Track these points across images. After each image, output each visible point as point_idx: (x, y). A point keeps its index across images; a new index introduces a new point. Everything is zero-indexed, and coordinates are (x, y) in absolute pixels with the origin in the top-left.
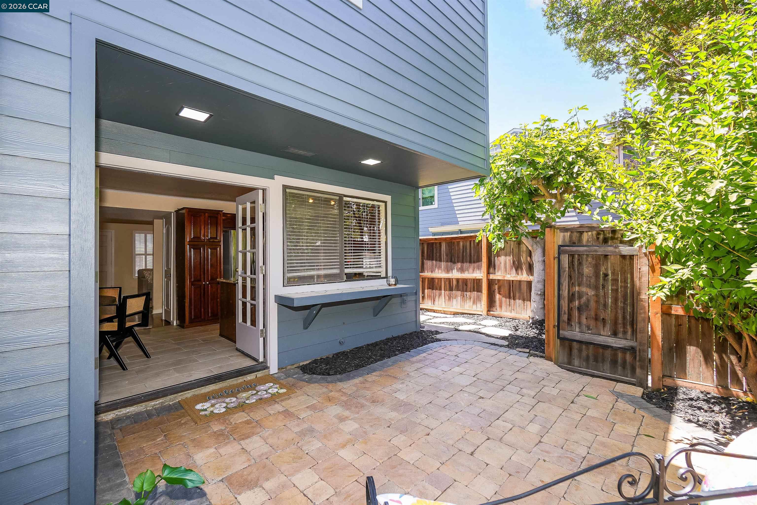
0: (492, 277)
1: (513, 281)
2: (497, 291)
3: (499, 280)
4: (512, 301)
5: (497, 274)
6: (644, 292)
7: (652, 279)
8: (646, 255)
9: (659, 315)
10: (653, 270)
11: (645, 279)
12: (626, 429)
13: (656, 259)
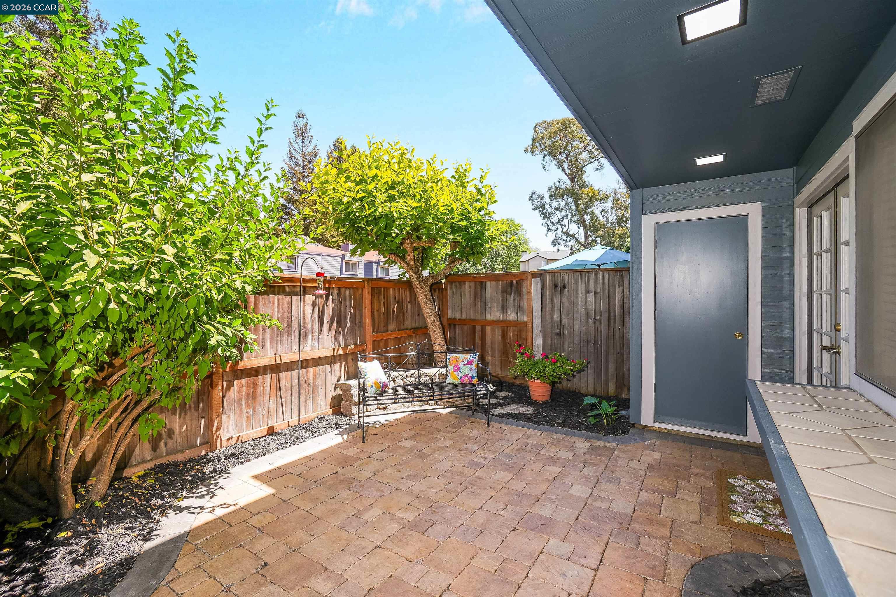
12: (261, 519)
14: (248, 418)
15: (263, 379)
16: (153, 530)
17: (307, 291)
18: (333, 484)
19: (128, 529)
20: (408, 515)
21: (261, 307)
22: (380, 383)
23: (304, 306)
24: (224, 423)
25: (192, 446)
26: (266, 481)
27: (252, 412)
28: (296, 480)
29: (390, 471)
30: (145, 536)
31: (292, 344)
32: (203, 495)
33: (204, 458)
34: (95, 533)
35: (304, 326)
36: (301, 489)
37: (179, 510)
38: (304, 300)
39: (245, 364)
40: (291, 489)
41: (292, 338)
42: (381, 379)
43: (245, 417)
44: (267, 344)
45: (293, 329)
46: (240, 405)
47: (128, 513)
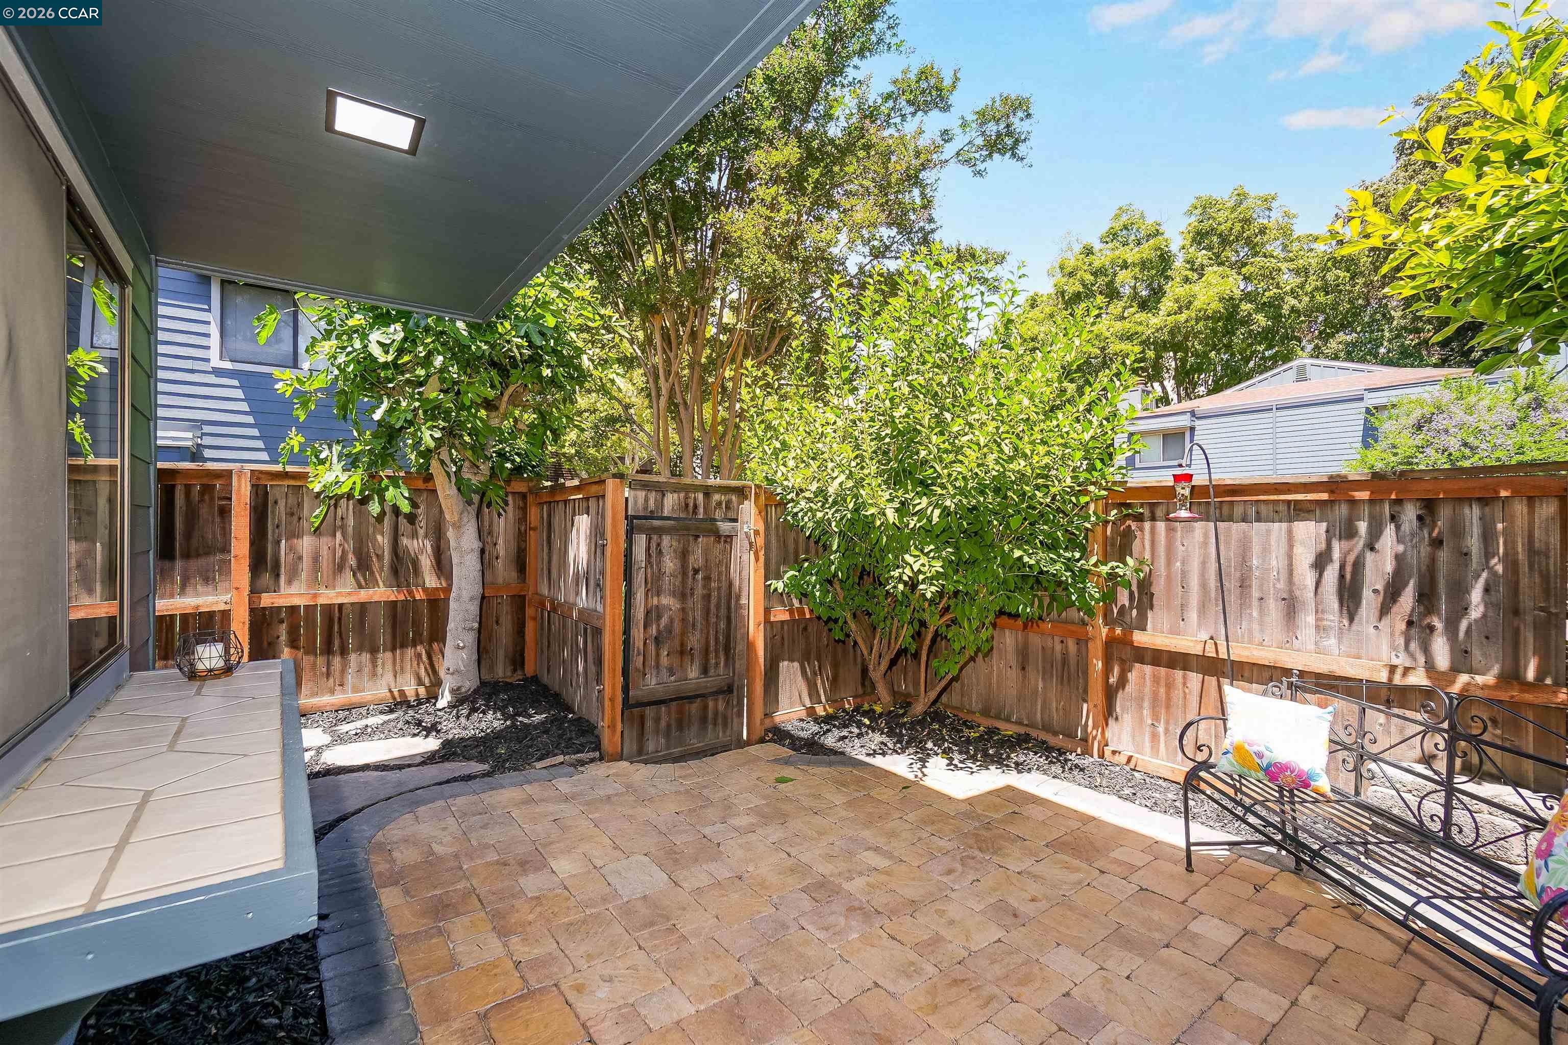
0: (266, 600)
1: (341, 606)
2: (283, 637)
3: (293, 609)
4: (337, 661)
5: (284, 589)
6: (744, 594)
7: (756, 571)
8: (747, 536)
9: (762, 625)
10: (757, 559)
11: (745, 573)
12: (886, 794)
13: (760, 541)
14: (1154, 737)
15: (1184, 678)
16: (884, 754)
17: (1299, 511)
18: (976, 835)
19: (882, 743)
20: (856, 886)
21: (1178, 543)
22: (1260, 756)
23: (1291, 546)
24: (1111, 722)
25: (1071, 735)
26: (990, 793)
27: (1161, 729)
28: (997, 811)
29: (1034, 888)
30: (874, 754)
31: (1256, 627)
32: (956, 766)
33: (1061, 752)
34: (873, 731)
35: (1291, 592)
36: (964, 814)
37: (920, 759)
38: (1290, 532)
39: (1140, 638)
40: (964, 807)
41: (1255, 614)
42: (1267, 748)
43: (1148, 731)
44: (1193, 615)
45: (1256, 594)
46: (1141, 707)
47: (903, 735)
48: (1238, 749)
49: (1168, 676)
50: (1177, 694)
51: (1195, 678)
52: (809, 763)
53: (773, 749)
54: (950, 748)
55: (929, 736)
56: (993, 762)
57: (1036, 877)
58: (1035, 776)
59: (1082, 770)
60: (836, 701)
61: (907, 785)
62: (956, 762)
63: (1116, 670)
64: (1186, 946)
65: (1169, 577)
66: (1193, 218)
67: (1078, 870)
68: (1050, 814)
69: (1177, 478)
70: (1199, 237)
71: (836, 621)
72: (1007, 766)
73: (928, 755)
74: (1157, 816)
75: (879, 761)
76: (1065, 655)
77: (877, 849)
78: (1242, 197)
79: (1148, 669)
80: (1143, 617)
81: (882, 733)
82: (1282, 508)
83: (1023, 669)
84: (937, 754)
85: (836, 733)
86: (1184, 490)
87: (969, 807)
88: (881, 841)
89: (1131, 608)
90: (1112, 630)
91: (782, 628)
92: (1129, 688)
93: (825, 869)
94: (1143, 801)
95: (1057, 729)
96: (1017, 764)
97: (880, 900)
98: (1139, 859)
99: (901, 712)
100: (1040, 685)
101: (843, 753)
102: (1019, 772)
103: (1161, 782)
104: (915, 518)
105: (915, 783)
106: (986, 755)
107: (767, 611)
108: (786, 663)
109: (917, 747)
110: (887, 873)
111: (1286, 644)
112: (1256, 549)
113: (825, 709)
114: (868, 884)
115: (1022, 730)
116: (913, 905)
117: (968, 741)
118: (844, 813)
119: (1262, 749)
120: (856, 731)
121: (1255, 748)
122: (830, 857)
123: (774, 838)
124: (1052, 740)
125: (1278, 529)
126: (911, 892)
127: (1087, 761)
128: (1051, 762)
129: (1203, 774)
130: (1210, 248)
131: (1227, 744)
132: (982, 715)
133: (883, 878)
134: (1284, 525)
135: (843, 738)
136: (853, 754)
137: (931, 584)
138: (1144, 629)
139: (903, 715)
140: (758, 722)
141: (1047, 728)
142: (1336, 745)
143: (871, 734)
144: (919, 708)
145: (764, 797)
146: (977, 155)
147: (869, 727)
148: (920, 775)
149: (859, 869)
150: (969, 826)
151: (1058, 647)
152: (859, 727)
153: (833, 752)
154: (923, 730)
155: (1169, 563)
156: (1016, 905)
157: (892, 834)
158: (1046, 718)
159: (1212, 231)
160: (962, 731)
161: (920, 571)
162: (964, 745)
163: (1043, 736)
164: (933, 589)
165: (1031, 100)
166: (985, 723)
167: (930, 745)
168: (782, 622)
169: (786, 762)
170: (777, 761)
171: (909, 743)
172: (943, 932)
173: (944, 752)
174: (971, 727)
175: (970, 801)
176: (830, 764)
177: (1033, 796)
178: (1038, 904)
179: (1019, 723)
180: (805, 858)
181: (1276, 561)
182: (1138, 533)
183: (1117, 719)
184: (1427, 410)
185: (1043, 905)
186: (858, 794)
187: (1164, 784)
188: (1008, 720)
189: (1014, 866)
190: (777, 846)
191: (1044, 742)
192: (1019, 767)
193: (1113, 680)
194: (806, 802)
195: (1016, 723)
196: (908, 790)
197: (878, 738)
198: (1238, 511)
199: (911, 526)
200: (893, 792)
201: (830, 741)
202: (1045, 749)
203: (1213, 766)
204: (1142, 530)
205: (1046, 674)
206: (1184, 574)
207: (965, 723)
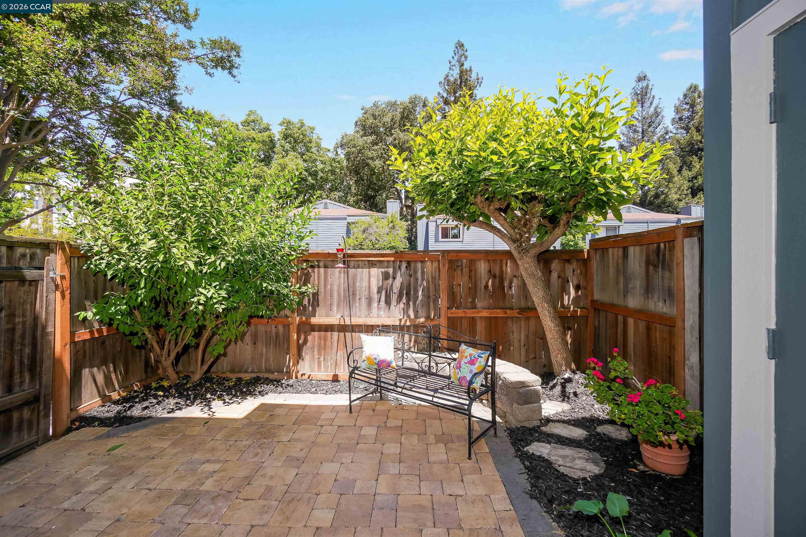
6: (50, 324)
7: (62, 306)
8: (53, 280)
9: (68, 346)
10: (63, 297)
11: (51, 308)
12: (196, 430)
13: (66, 283)
14: (319, 363)
15: (331, 335)
16: (180, 409)
17: (372, 264)
18: (260, 432)
19: (177, 403)
20: (209, 485)
21: (329, 278)
22: (375, 359)
23: (370, 278)
24: (300, 361)
25: (280, 371)
26: (255, 410)
27: (322, 359)
28: (263, 417)
29: (299, 445)
30: (173, 411)
31: (358, 310)
32: (228, 402)
33: (278, 381)
34: (168, 398)
35: (370, 295)
36: (247, 425)
37: (206, 405)
38: (369, 272)
39: (314, 320)
40: (246, 421)
41: (357, 305)
42: (378, 356)
43: (316, 361)
44: (335, 308)
45: (358, 297)
46: (313, 351)
47: (190, 395)
48: (368, 358)
49: (324, 335)
50: (329, 342)
51: (335, 334)
52: (128, 431)
53: (87, 432)
54: (221, 394)
55: (207, 391)
56: (247, 395)
57: (298, 440)
58: (270, 395)
59: (292, 386)
60: (127, 387)
61: (206, 421)
62: (227, 400)
63: (302, 337)
64: (364, 441)
65: (325, 292)
66: (283, 127)
67: (312, 430)
68: (287, 410)
69: (338, 250)
70: (286, 137)
71: (137, 334)
72: (255, 395)
73: (209, 401)
74: (329, 396)
75: (178, 414)
76: (277, 334)
77: (208, 461)
78: (302, 125)
79: (316, 334)
80: (314, 312)
81: (175, 397)
82: (366, 263)
83: (255, 344)
84: (214, 400)
85: (139, 406)
86: (340, 256)
87: (247, 420)
88: (208, 456)
89: (309, 306)
90: (301, 318)
91: (84, 345)
92: (308, 344)
93: (184, 485)
94: (322, 392)
95: (273, 370)
96: (260, 392)
97: (228, 486)
98: (332, 415)
99: (185, 381)
100: (264, 351)
101: (149, 417)
102: (263, 396)
103: (323, 382)
104: (206, 267)
105: (210, 419)
106: (242, 392)
107: (72, 334)
108: (87, 370)
109: (201, 399)
110: (222, 471)
111: (368, 316)
112: (358, 279)
113: (119, 394)
114: (216, 481)
115: (254, 375)
116: (248, 480)
117: (230, 388)
118: (174, 451)
119: (376, 356)
120: (155, 401)
121: (374, 357)
122: (181, 478)
123: (132, 484)
124: (271, 376)
125: (366, 270)
126: (242, 474)
127: (291, 382)
128: (277, 387)
129: (356, 372)
130: (290, 143)
131: (364, 357)
132: (230, 372)
133: (222, 474)
134: (367, 270)
135: (146, 408)
136: (158, 415)
137: (221, 304)
138: (315, 316)
139: (186, 384)
140: (65, 417)
141: (268, 371)
142: (397, 349)
143: (167, 401)
144: (197, 377)
145: (104, 464)
146: (209, 64)
147: (164, 396)
148: (211, 413)
149: (204, 476)
150: (253, 429)
151: (274, 330)
152: (155, 398)
153: (140, 419)
154: (202, 389)
155: (325, 286)
156: (295, 455)
157: (213, 450)
158: (267, 366)
159: (290, 135)
160: (224, 383)
161: (211, 297)
162: (228, 391)
163: (266, 375)
164: (223, 307)
165: (241, 49)
166: (234, 377)
167: (209, 396)
168: (84, 341)
169: (108, 436)
170: (99, 438)
171: (195, 399)
172: (271, 483)
173: (219, 397)
174: (228, 380)
175: (247, 417)
176: (145, 426)
177: (275, 405)
178: (305, 451)
179: (253, 372)
180: (164, 485)
181: (365, 284)
182: (312, 274)
183: (303, 359)
184: (367, 225)
185: (306, 450)
186: (177, 437)
187: (325, 382)
188: (246, 372)
189: (285, 439)
190: (137, 488)
191: (267, 378)
192: (261, 393)
193: (301, 342)
194: (141, 454)
195: (251, 372)
196: (209, 424)
197: (172, 401)
198: (352, 264)
199: (204, 271)
200: (199, 429)
201: (136, 411)
202: (268, 381)
203: (359, 367)
204: (314, 272)
205: (267, 345)
206: (331, 291)
207: (224, 379)
